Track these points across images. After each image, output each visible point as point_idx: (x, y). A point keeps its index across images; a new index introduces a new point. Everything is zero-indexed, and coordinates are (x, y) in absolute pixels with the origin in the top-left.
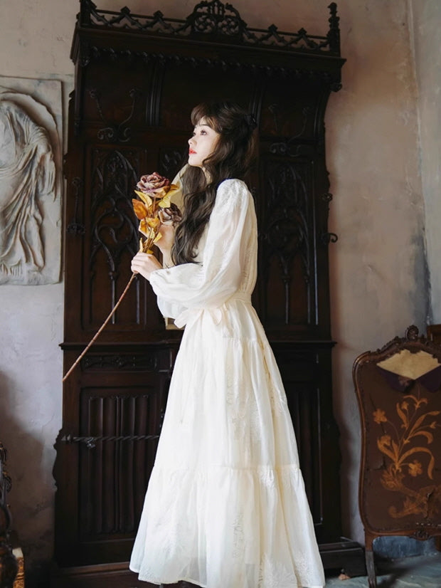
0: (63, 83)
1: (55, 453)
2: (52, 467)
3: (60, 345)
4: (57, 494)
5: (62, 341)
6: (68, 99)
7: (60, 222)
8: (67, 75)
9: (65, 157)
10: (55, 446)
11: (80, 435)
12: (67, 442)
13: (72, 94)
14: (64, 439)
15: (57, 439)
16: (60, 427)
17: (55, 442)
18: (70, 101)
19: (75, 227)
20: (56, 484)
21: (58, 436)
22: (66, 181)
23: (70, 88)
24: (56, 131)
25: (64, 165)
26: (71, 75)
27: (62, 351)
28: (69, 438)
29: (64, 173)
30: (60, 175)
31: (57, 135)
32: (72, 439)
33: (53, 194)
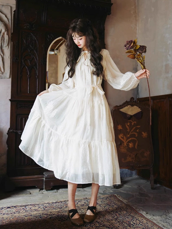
0: (11, 7)
1: (7, 136)
2: (6, 141)
3: (9, 100)
4: (8, 150)
5: (10, 98)
6: (13, 13)
7: (10, 57)
8: (13, 4)
9: (12, 34)
10: (7, 134)
11: (16, 129)
12: (11, 132)
13: (14, 11)
14: (10, 131)
15: (8, 131)
16: (9, 127)
17: (7, 132)
18: (14, 14)
19: (15, 59)
20: (8, 147)
21: (9, 130)
22: (12, 42)
23: (14, 9)
24: (8, 25)
25: (11, 37)
26: (14, 4)
27: (10, 102)
28: (12, 131)
29: (11, 40)
31: (9, 26)
32: (13, 131)
33: (7, 47)
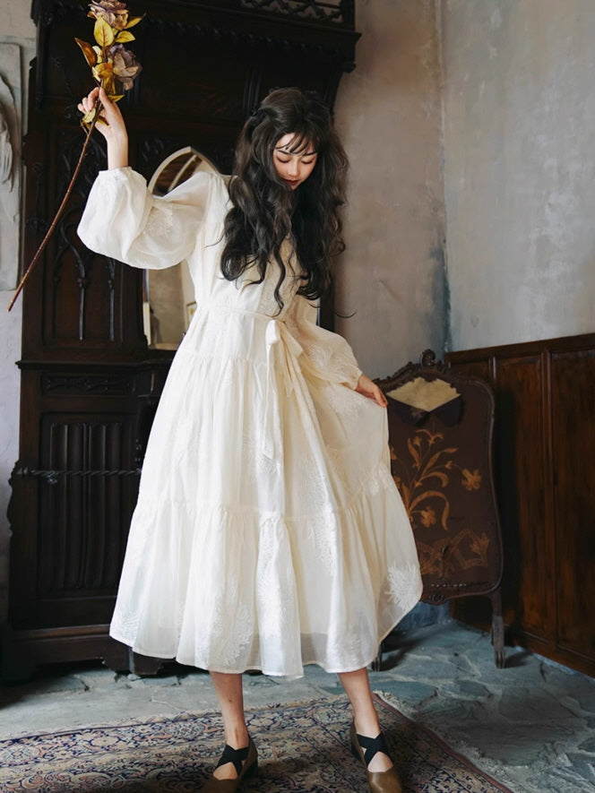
0: (21, 48)
1: (10, 490)
2: (6, 507)
3: (16, 363)
4: (12, 539)
5: (20, 359)
6: (28, 68)
7: (18, 217)
8: (27, 39)
9: (24, 139)
10: (11, 482)
11: (40, 469)
12: (23, 475)
13: (32, 63)
14: (20, 472)
15: (12, 473)
16: (17, 458)
17: (10, 477)
18: (31, 70)
19: (36, 222)
20: (11, 528)
21: (14, 469)
22: (25, 168)
23: (31, 54)
24: (13, 107)
25: (23, 149)
26: (32, 39)
27: (19, 371)
28: (25, 471)
29: (22, 158)
30: (18, 159)
31: (14, 112)
32: (29, 471)
33: (9, 182)
